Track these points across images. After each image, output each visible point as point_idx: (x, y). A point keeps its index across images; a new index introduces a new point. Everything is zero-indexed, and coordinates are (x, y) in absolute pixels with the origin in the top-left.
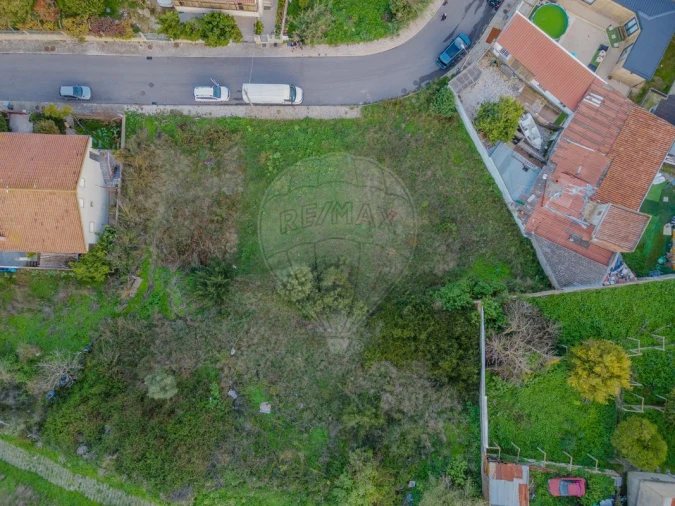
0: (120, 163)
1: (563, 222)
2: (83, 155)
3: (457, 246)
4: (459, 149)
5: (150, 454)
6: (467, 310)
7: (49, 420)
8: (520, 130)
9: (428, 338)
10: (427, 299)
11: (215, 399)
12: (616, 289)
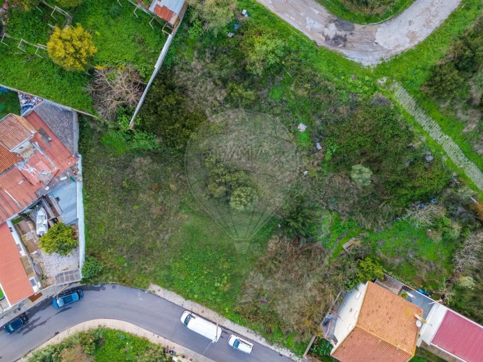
0: (321, 327)
1: (49, 153)
2: (341, 346)
3: (128, 170)
4: (96, 232)
5: (388, 136)
6: (141, 128)
7: (441, 187)
8: (49, 226)
9: (175, 122)
10: (164, 147)
11: (331, 149)
12: (35, 94)
